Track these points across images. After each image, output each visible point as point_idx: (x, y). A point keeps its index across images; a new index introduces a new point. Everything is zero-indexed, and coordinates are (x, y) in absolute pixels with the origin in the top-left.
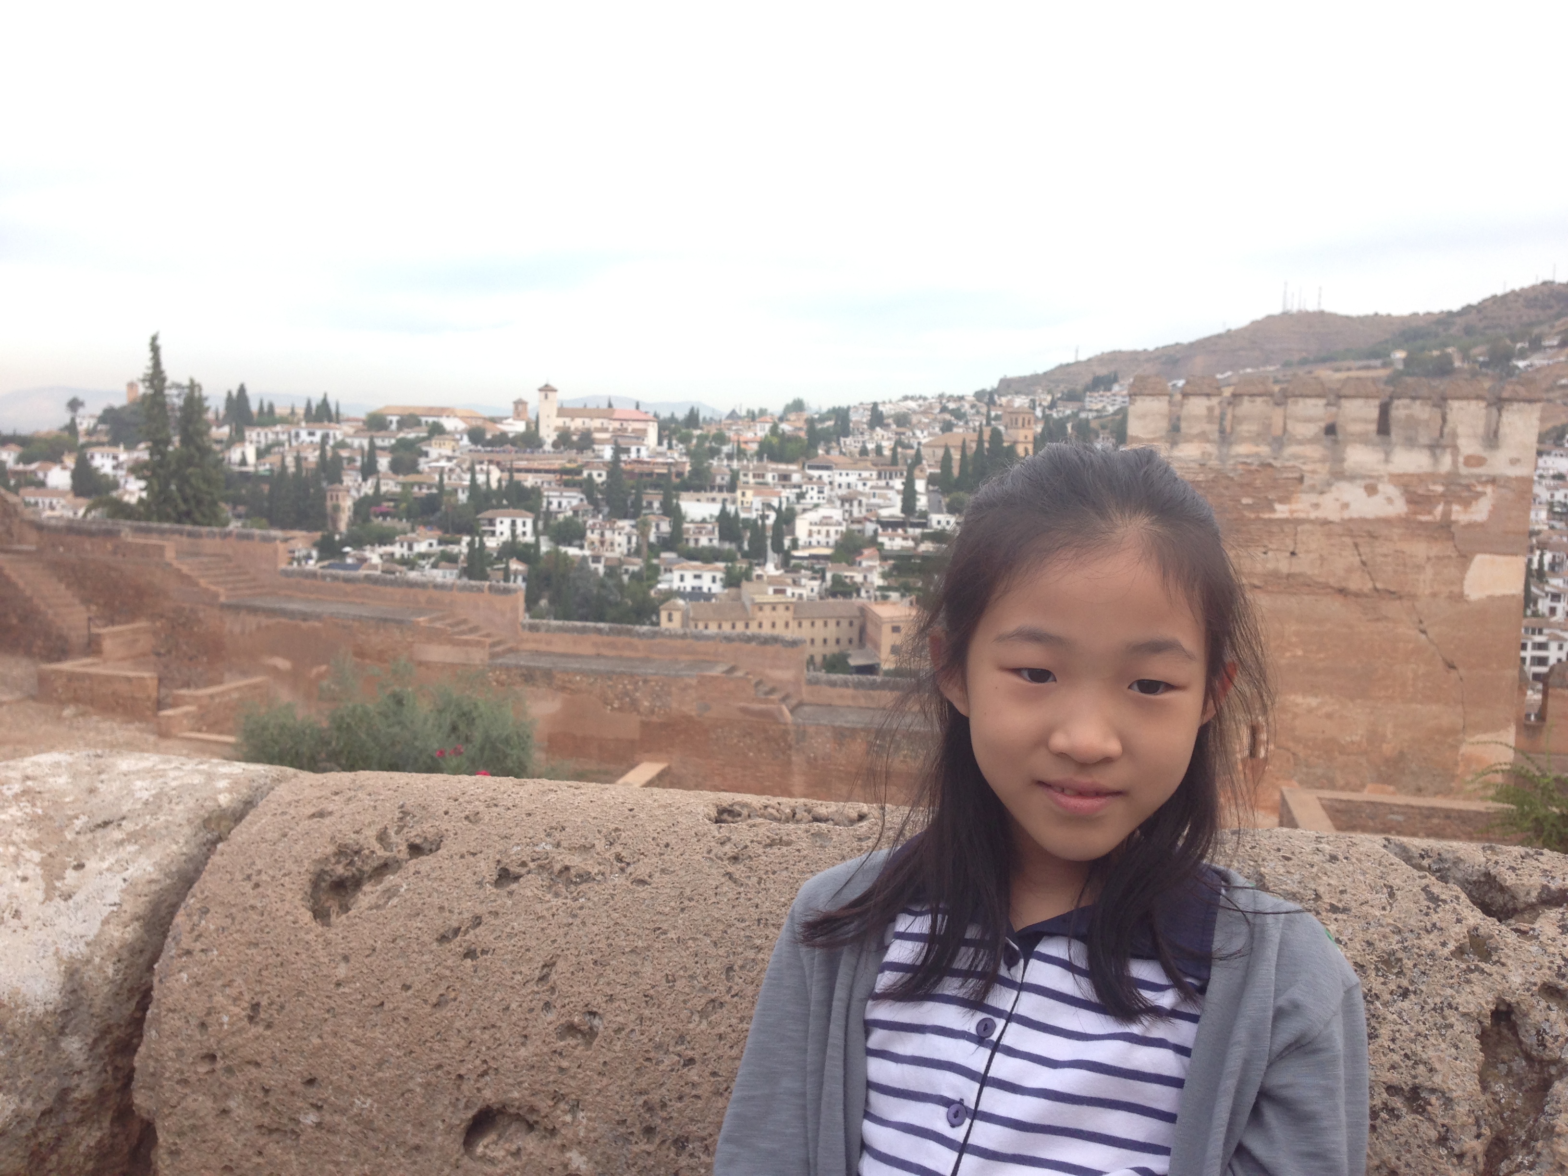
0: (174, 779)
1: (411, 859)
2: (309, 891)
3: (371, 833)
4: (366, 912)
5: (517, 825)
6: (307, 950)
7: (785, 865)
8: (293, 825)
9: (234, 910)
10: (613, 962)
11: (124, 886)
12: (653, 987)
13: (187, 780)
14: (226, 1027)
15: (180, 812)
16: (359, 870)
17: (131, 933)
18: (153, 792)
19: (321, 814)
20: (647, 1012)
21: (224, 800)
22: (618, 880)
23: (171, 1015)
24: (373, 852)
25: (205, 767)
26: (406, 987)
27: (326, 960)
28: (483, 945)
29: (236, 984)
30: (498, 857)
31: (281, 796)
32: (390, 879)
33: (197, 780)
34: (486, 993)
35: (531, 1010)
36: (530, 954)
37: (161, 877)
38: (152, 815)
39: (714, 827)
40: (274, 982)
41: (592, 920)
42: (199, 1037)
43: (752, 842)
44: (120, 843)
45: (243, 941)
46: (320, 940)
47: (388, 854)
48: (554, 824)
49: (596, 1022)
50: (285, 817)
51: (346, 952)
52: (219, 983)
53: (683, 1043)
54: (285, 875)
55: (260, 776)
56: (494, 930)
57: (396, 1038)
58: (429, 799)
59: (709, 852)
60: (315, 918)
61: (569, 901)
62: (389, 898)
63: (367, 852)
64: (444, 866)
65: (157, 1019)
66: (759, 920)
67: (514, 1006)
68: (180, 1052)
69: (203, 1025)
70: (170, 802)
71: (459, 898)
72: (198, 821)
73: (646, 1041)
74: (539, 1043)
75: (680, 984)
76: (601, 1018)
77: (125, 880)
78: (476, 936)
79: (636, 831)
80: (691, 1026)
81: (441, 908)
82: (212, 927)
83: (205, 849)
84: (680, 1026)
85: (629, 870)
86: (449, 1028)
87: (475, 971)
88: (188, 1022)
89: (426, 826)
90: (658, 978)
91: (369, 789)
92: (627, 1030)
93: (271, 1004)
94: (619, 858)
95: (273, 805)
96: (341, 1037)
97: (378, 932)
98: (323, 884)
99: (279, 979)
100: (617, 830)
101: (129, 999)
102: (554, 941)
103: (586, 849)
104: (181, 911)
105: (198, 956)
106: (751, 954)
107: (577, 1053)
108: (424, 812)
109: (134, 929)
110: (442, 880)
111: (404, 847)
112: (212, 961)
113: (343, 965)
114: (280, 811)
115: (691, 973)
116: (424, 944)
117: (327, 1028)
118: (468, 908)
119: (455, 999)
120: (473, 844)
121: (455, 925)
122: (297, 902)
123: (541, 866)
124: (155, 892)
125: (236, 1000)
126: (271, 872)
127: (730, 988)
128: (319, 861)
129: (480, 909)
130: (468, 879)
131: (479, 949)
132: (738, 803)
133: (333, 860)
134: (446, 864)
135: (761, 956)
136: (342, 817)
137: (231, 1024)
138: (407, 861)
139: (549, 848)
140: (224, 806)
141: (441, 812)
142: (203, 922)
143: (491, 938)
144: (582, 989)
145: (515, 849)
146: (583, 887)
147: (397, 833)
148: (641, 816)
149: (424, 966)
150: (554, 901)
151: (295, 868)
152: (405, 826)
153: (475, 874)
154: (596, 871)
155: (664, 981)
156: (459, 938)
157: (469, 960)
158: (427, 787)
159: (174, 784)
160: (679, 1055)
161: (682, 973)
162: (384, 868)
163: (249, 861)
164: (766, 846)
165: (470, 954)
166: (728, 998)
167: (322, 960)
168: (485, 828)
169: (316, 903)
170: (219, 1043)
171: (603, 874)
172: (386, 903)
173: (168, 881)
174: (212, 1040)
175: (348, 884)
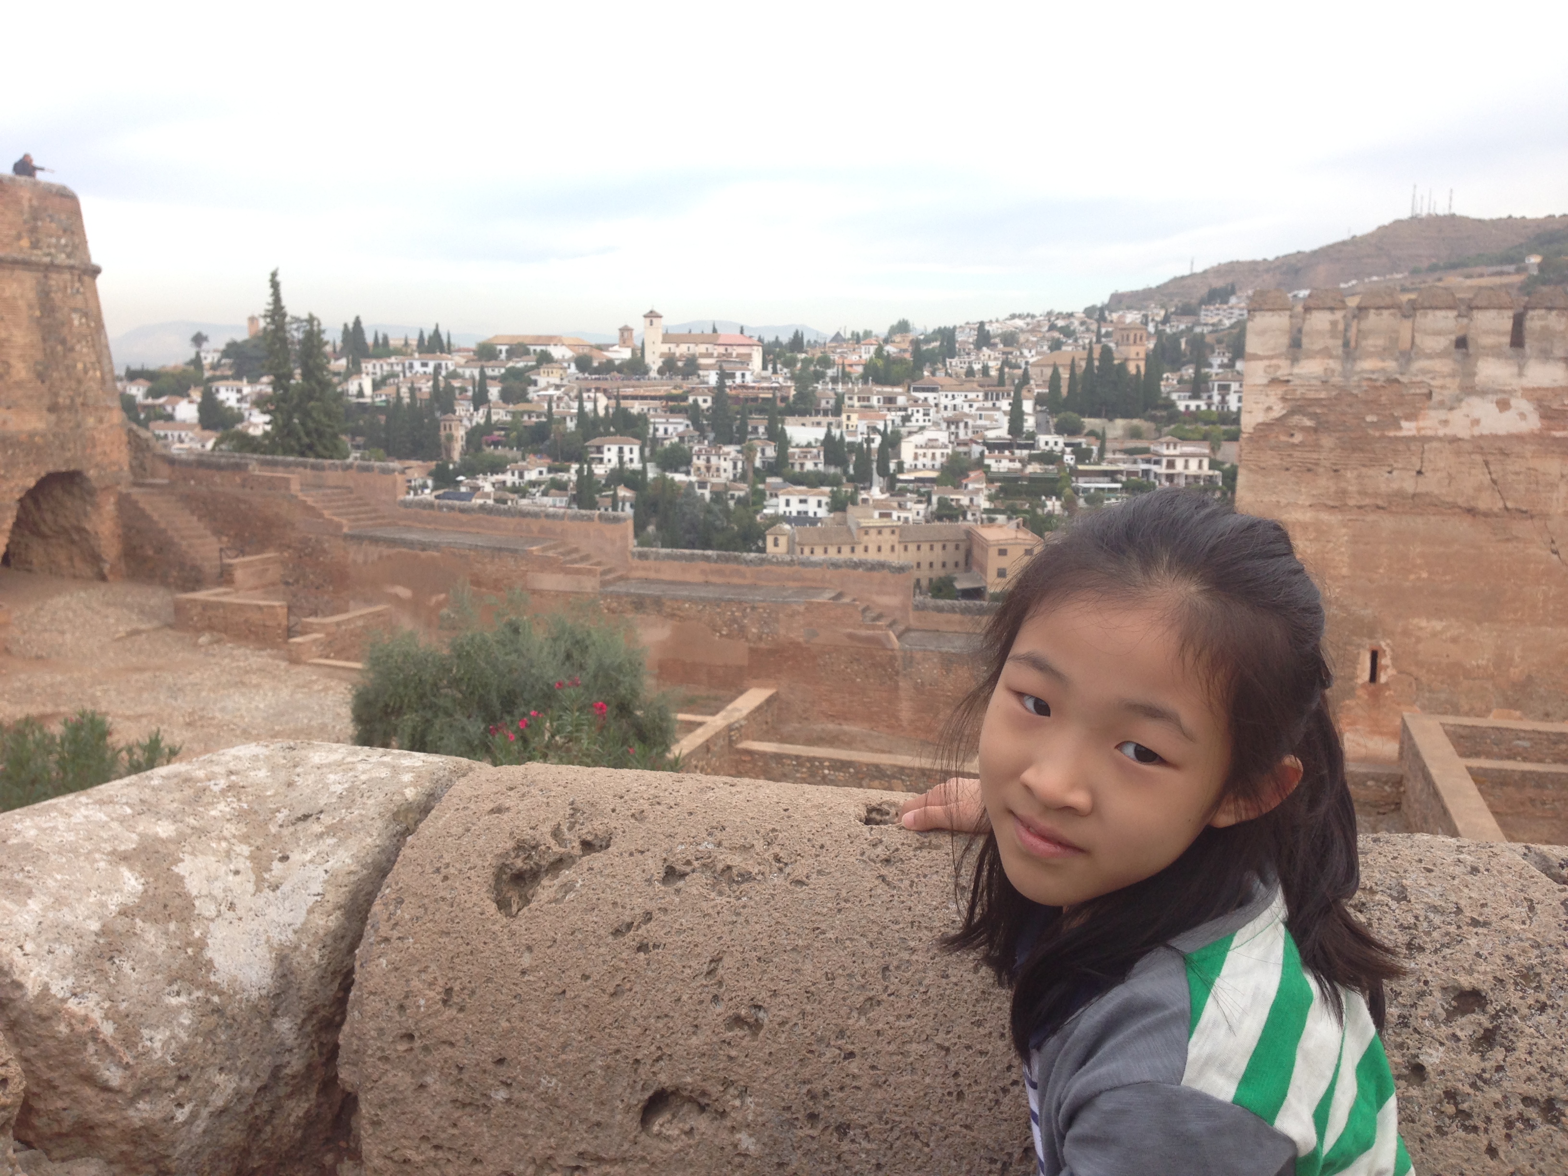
0: (363, 772)
1: (583, 855)
2: (493, 883)
3: (547, 828)
4: (546, 906)
5: (680, 824)
6: (494, 939)
7: (935, 869)
8: (475, 820)
9: (426, 901)
10: (776, 960)
11: (326, 877)
12: (814, 984)
13: (375, 774)
14: (422, 1009)
15: (372, 806)
16: (536, 864)
17: (333, 921)
18: (346, 786)
19: (499, 810)
20: (808, 1008)
21: (410, 793)
22: (777, 880)
23: (372, 997)
24: (549, 848)
25: (387, 759)
26: (585, 977)
27: (512, 950)
28: (655, 940)
29: (430, 970)
30: (664, 855)
31: (462, 791)
32: (566, 874)
33: (384, 773)
34: (659, 985)
35: (701, 1002)
36: (698, 950)
37: (359, 868)
38: (347, 808)
39: (866, 828)
40: (465, 968)
41: (755, 919)
42: (398, 1018)
43: (903, 844)
44: (320, 836)
45: (435, 930)
46: (506, 931)
47: (563, 850)
48: (715, 824)
49: (761, 1014)
50: (466, 812)
51: (530, 943)
52: (416, 969)
53: (843, 1038)
54: (470, 869)
55: (439, 769)
56: (664, 926)
57: (578, 1024)
58: (596, 796)
59: (863, 854)
60: (500, 909)
61: (732, 900)
62: (566, 893)
63: (543, 847)
64: (615, 863)
65: (360, 1001)
66: (912, 923)
67: (685, 997)
68: (381, 1031)
69: (402, 1008)
70: (362, 796)
71: (630, 895)
72: (389, 815)
73: (809, 1034)
74: (709, 1033)
75: (839, 983)
76: (765, 1012)
77: (326, 871)
78: (648, 932)
79: (793, 832)
80: (851, 1022)
81: (615, 904)
82: (407, 917)
83: (395, 840)
84: (840, 1021)
85: (787, 870)
86: (626, 1016)
87: (648, 964)
88: (388, 1004)
89: (596, 823)
90: (818, 975)
91: (541, 785)
92: (791, 1024)
93: (462, 989)
94: (778, 859)
95: (455, 800)
96: (528, 1021)
97: (558, 925)
98: (504, 877)
99: (470, 967)
100: (774, 830)
101: (332, 981)
102: (720, 938)
103: (746, 848)
104: (378, 901)
105: (396, 943)
106: (905, 955)
107: (744, 1043)
108: (593, 809)
109: (336, 918)
110: (614, 876)
111: (577, 844)
112: (408, 948)
113: (527, 954)
114: (461, 806)
115: (849, 972)
116: (600, 938)
117: (515, 1013)
118: (639, 904)
119: (630, 990)
120: (641, 842)
121: (628, 920)
122: (484, 895)
123: (704, 865)
124: (354, 882)
125: (431, 985)
126: (458, 866)
127: (887, 987)
128: (500, 856)
129: (651, 906)
130: (638, 877)
131: (651, 944)
132: (886, 803)
133: (513, 855)
134: (617, 861)
135: (914, 957)
136: (519, 813)
137: (428, 1007)
138: (580, 857)
139: (710, 847)
140: (410, 800)
141: (609, 809)
142: (399, 912)
143: (662, 933)
144: (748, 984)
145: (680, 848)
146: (744, 886)
147: (570, 829)
148: (796, 816)
149: (601, 958)
150: (719, 900)
151: (480, 863)
152: (575, 822)
153: (644, 871)
154: (756, 871)
155: (824, 979)
156: (632, 933)
157: (642, 954)
158: (594, 783)
159: (363, 777)
160: (839, 1048)
161: (840, 971)
162: (559, 863)
163: (437, 854)
164: (916, 849)
165: (642, 948)
166: (885, 997)
167: (508, 949)
168: (651, 827)
169: (498, 894)
170: (416, 1024)
171: (763, 874)
172: (564, 897)
173: (365, 872)
174: (410, 1021)
175: (527, 876)
